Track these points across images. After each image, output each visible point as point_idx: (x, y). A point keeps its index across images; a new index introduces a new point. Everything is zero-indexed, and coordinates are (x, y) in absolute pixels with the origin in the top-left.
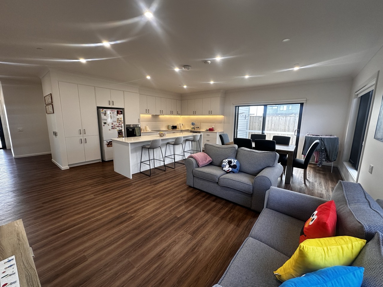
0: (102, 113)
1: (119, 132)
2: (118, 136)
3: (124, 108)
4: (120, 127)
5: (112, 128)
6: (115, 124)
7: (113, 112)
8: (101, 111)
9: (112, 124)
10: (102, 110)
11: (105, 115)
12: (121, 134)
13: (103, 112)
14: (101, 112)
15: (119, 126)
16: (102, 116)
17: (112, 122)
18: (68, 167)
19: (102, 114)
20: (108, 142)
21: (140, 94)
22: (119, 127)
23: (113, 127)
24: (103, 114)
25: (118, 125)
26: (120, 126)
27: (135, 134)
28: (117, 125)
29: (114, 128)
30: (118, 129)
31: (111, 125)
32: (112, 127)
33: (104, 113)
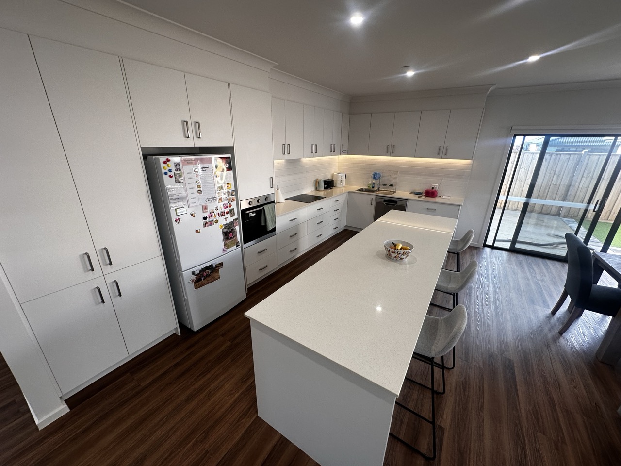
0: (166, 174)
1: (226, 230)
2: (225, 245)
3: (233, 147)
4: (228, 216)
5: (205, 225)
6: (211, 206)
7: (205, 166)
8: (163, 165)
9: (205, 208)
10: (165, 163)
11: (177, 182)
12: (231, 235)
13: (170, 171)
14: (163, 171)
15: (226, 210)
16: (169, 183)
17: (204, 204)
18: (63, 409)
19: (166, 178)
20: (197, 272)
21: (273, 97)
22: (226, 216)
23: (207, 220)
24: (171, 177)
25: (223, 210)
26: (227, 213)
27: (263, 224)
28: (219, 211)
29: (210, 224)
30: (222, 221)
31: (200, 215)
32: (205, 218)
33: (172, 174)
